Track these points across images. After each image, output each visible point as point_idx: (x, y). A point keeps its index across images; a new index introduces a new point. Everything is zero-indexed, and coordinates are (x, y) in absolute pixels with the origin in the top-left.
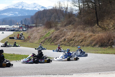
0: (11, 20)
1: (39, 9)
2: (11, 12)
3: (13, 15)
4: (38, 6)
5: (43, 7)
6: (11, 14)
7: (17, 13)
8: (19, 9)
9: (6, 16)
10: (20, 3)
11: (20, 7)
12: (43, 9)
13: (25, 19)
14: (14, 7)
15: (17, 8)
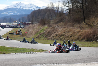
0: (11, 18)
1: (34, 9)
2: (11, 11)
3: (12, 13)
4: (34, 6)
5: (38, 7)
6: (10, 13)
7: (16, 12)
8: (17, 9)
9: (7, 14)
10: (18, 3)
11: (18, 7)
12: (38, 9)
13: (23, 17)
14: (13, 7)
15: (16, 8)
